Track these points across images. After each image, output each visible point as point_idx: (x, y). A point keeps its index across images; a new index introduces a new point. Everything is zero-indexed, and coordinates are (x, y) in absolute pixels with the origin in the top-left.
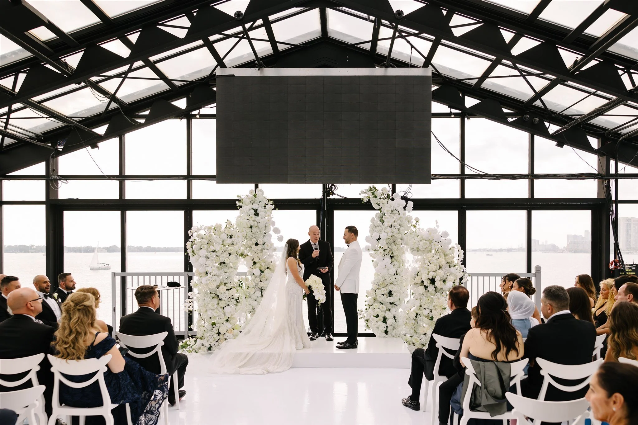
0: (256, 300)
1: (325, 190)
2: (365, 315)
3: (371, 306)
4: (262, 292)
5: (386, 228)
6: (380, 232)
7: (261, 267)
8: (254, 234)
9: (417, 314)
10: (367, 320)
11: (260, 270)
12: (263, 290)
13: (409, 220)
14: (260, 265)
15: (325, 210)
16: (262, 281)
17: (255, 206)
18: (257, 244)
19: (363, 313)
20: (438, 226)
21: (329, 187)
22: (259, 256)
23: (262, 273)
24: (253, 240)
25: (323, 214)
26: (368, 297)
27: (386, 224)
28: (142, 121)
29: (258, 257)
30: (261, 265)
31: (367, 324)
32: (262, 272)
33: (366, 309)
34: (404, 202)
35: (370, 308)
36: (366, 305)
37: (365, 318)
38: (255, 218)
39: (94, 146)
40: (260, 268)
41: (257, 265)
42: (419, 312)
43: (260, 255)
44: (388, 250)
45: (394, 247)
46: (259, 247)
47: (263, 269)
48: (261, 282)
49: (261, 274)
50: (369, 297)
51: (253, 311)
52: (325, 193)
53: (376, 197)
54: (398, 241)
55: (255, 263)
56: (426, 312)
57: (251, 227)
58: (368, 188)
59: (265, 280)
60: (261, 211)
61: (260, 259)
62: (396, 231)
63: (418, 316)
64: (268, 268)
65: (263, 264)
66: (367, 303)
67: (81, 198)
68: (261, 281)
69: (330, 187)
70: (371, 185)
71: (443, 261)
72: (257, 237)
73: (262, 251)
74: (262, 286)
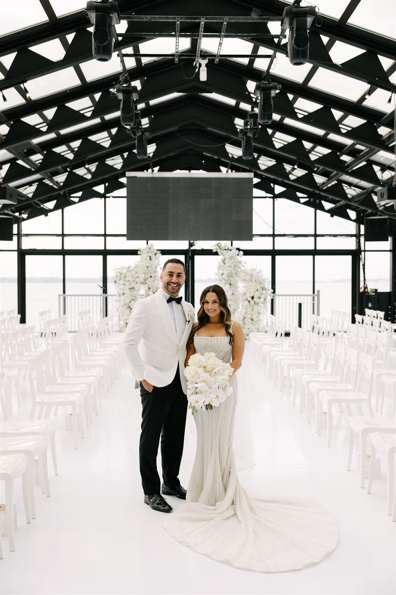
1: (190, 244)
5: (227, 267)
6: (223, 270)
8: (149, 271)
9: (244, 317)
13: (240, 262)
15: (190, 255)
17: (150, 255)
18: (151, 277)
20: (257, 266)
24: (148, 274)
25: (189, 258)
27: (227, 265)
28: (77, 200)
34: (237, 251)
38: (150, 262)
39: (46, 215)
42: (246, 316)
44: (228, 280)
45: (232, 279)
46: (153, 279)
52: (190, 246)
53: (221, 249)
54: (234, 275)
55: (149, 288)
56: (249, 316)
57: (147, 267)
58: (216, 244)
60: (153, 257)
62: (232, 269)
63: (245, 319)
65: (154, 289)
67: (37, 248)
70: (218, 242)
71: (258, 287)
72: (151, 273)
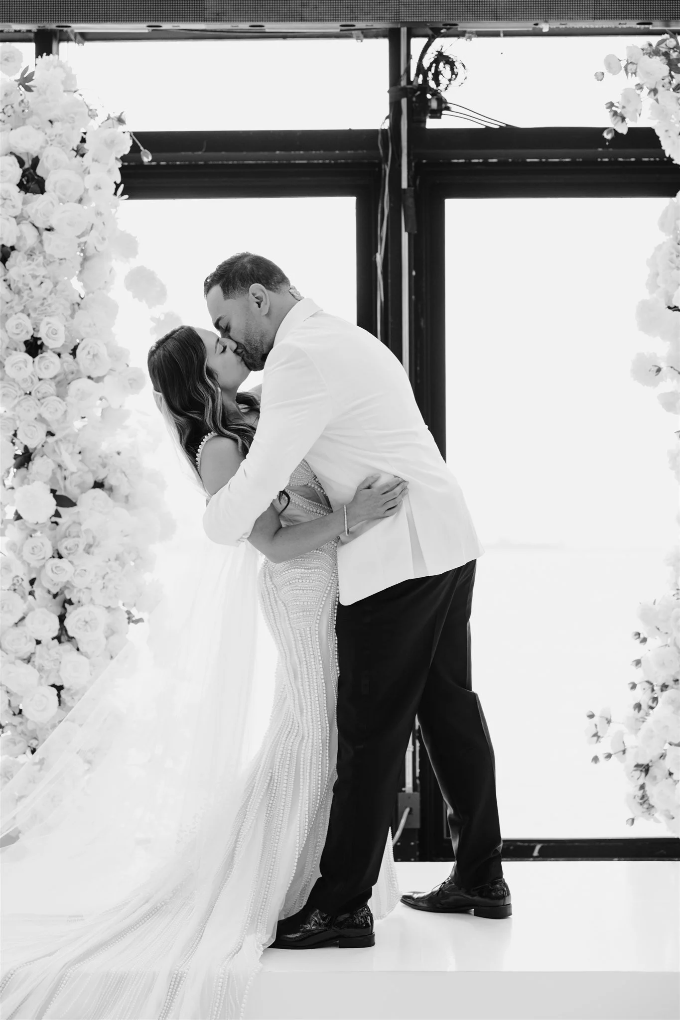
0: (28, 660)
1: (403, 83)
2: (631, 741)
3: (664, 687)
4: (62, 618)
7: (59, 477)
8: (19, 292)
10: (646, 769)
11: (53, 491)
12: (70, 602)
14: (53, 466)
15: (404, 185)
16: (63, 552)
17: (27, 143)
18: (34, 347)
19: (613, 728)
21: (426, 63)
22: (46, 416)
23: (62, 510)
24: (11, 323)
25: (391, 209)
26: (644, 640)
29: (40, 419)
30: (59, 466)
31: (642, 787)
32: (64, 501)
33: (638, 707)
35: (655, 700)
36: (634, 686)
37: (631, 759)
38: (25, 203)
40: (53, 479)
41: (37, 464)
43: (52, 409)
46: (50, 366)
47: (69, 490)
48: (57, 560)
49: (57, 514)
50: (655, 642)
51: (17, 719)
52: (404, 102)
55: (25, 459)
59: (82, 547)
61: (50, 434)
64: (98, 485)
65: (72, 464)
66: (638, 675)
68: (60, 557)
69: (429, 69)
72: (35, 309)
73: (62, 383)
74: (62, 579)
